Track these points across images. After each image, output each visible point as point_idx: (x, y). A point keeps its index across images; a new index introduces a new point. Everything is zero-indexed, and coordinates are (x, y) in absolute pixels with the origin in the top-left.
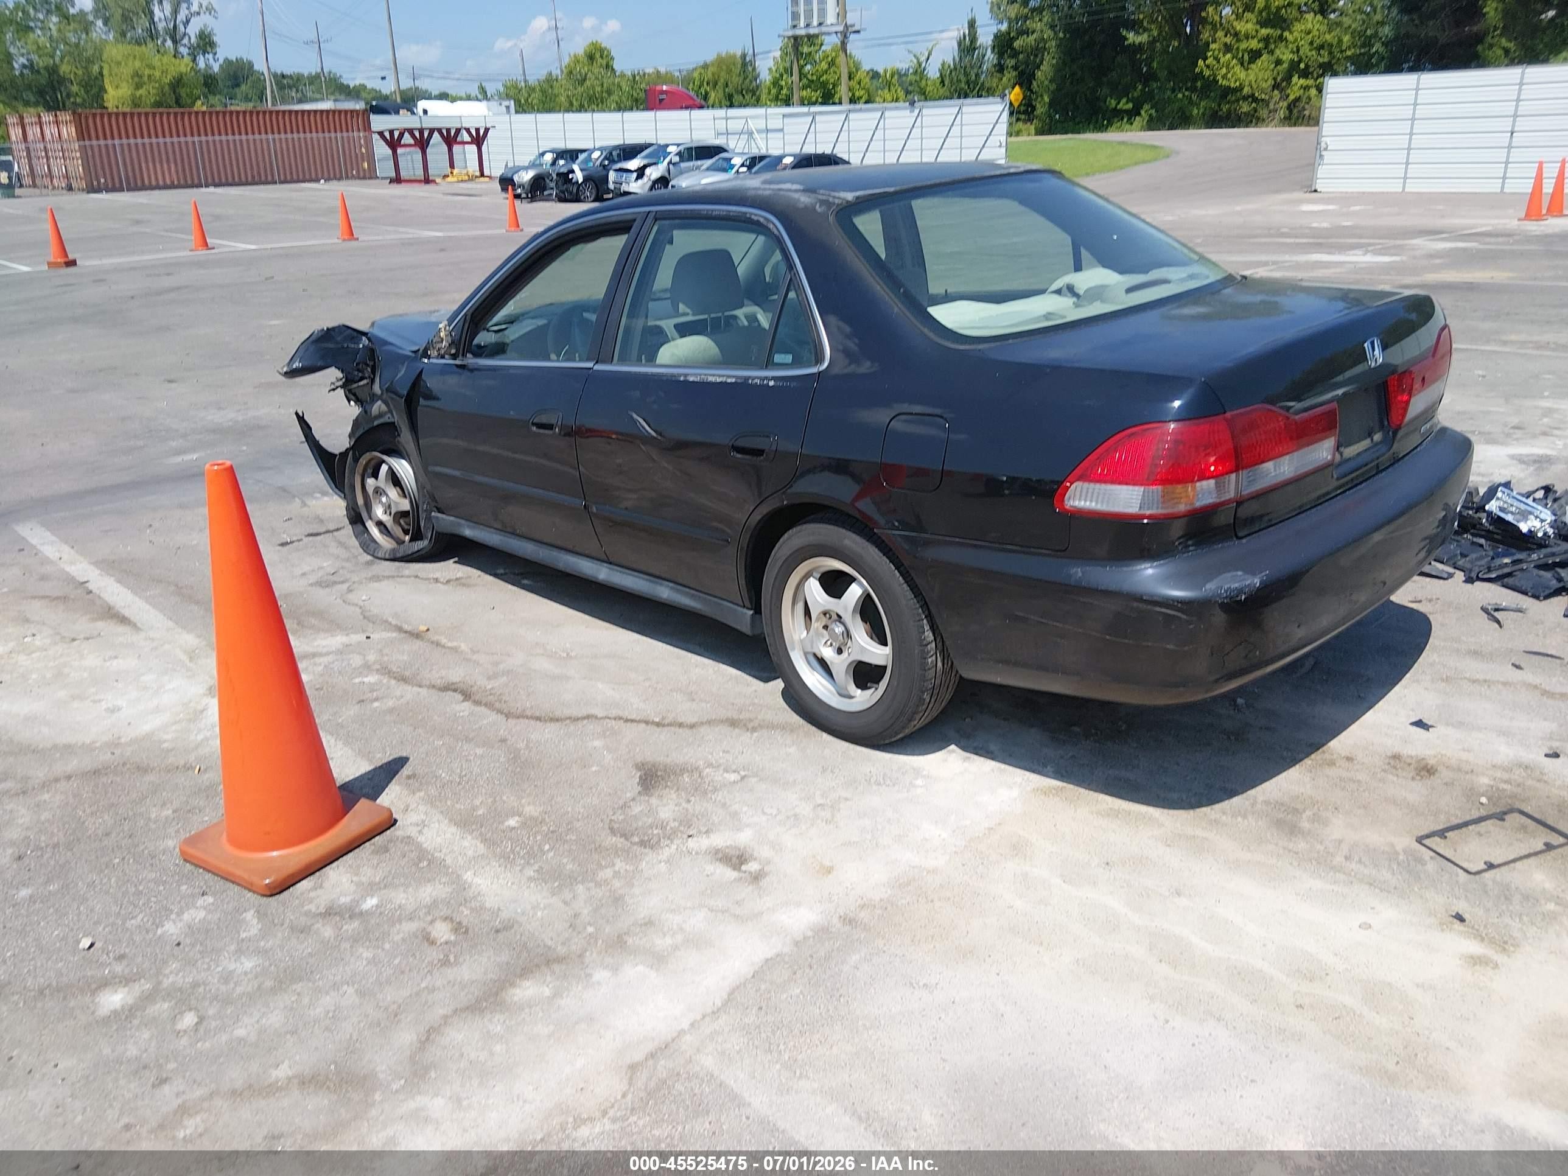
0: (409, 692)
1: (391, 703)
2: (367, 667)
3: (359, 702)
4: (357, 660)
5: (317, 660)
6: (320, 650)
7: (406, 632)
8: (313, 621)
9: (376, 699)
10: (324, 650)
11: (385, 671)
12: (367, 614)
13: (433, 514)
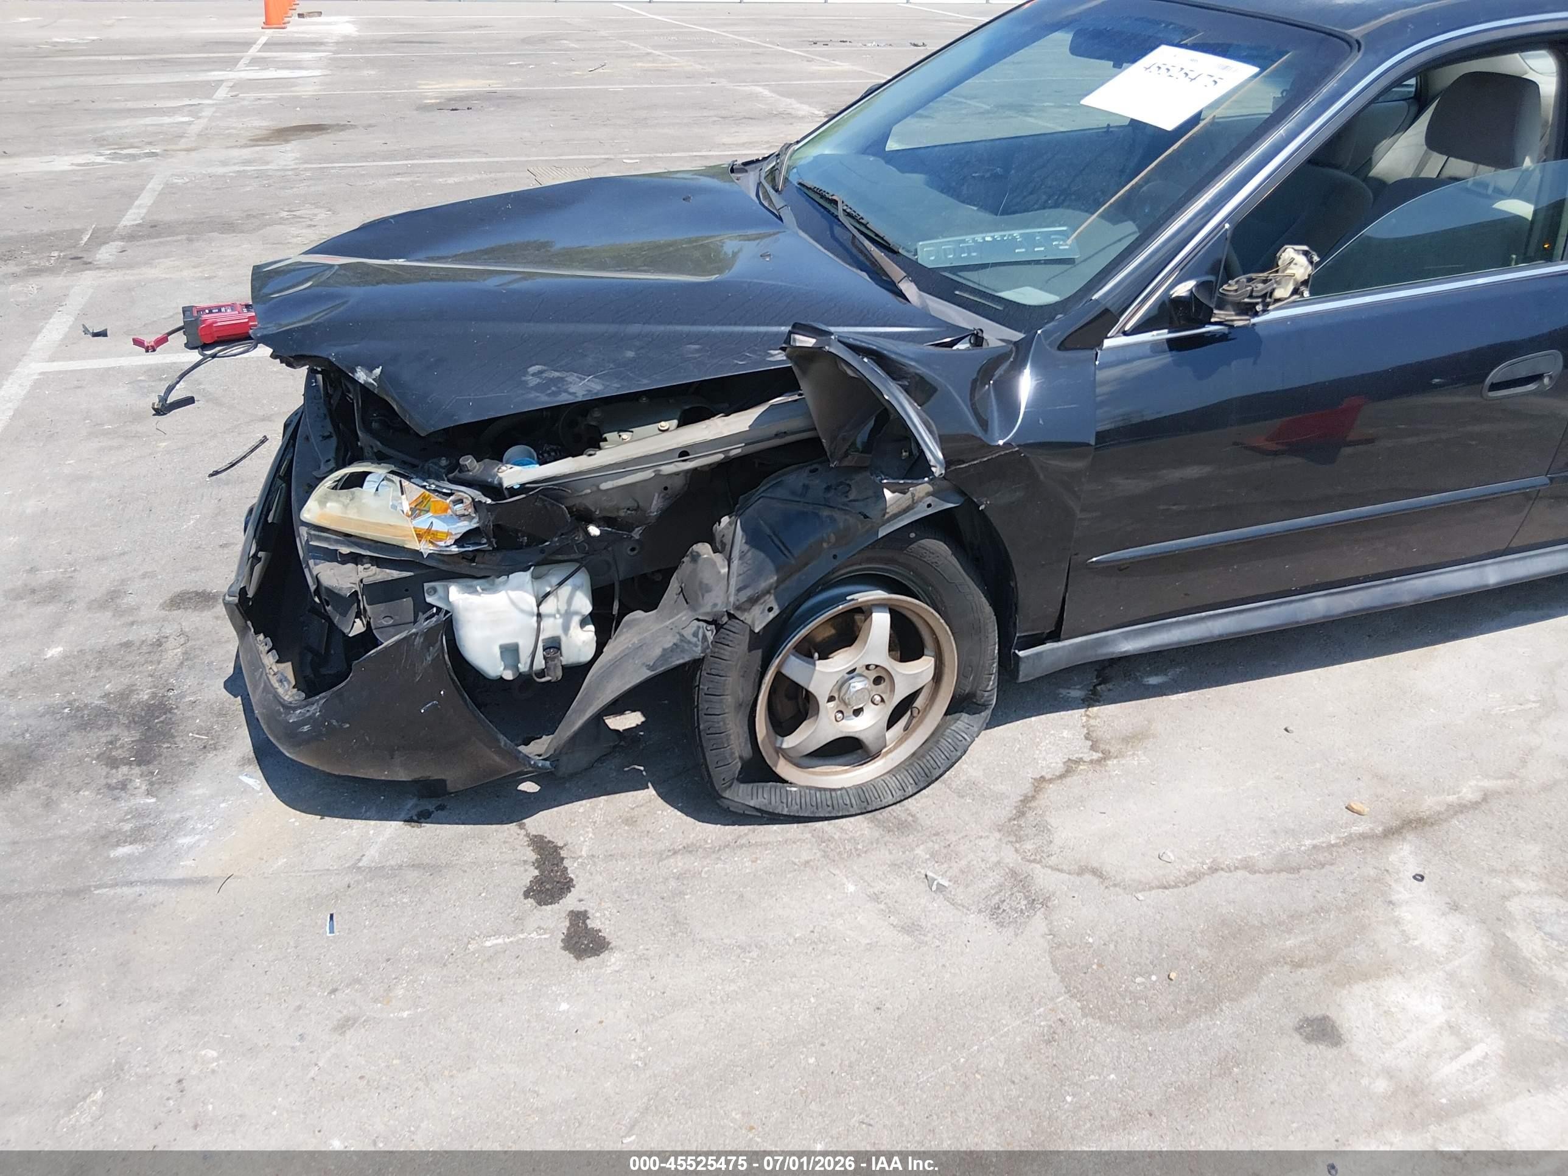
13: (1021, 654)
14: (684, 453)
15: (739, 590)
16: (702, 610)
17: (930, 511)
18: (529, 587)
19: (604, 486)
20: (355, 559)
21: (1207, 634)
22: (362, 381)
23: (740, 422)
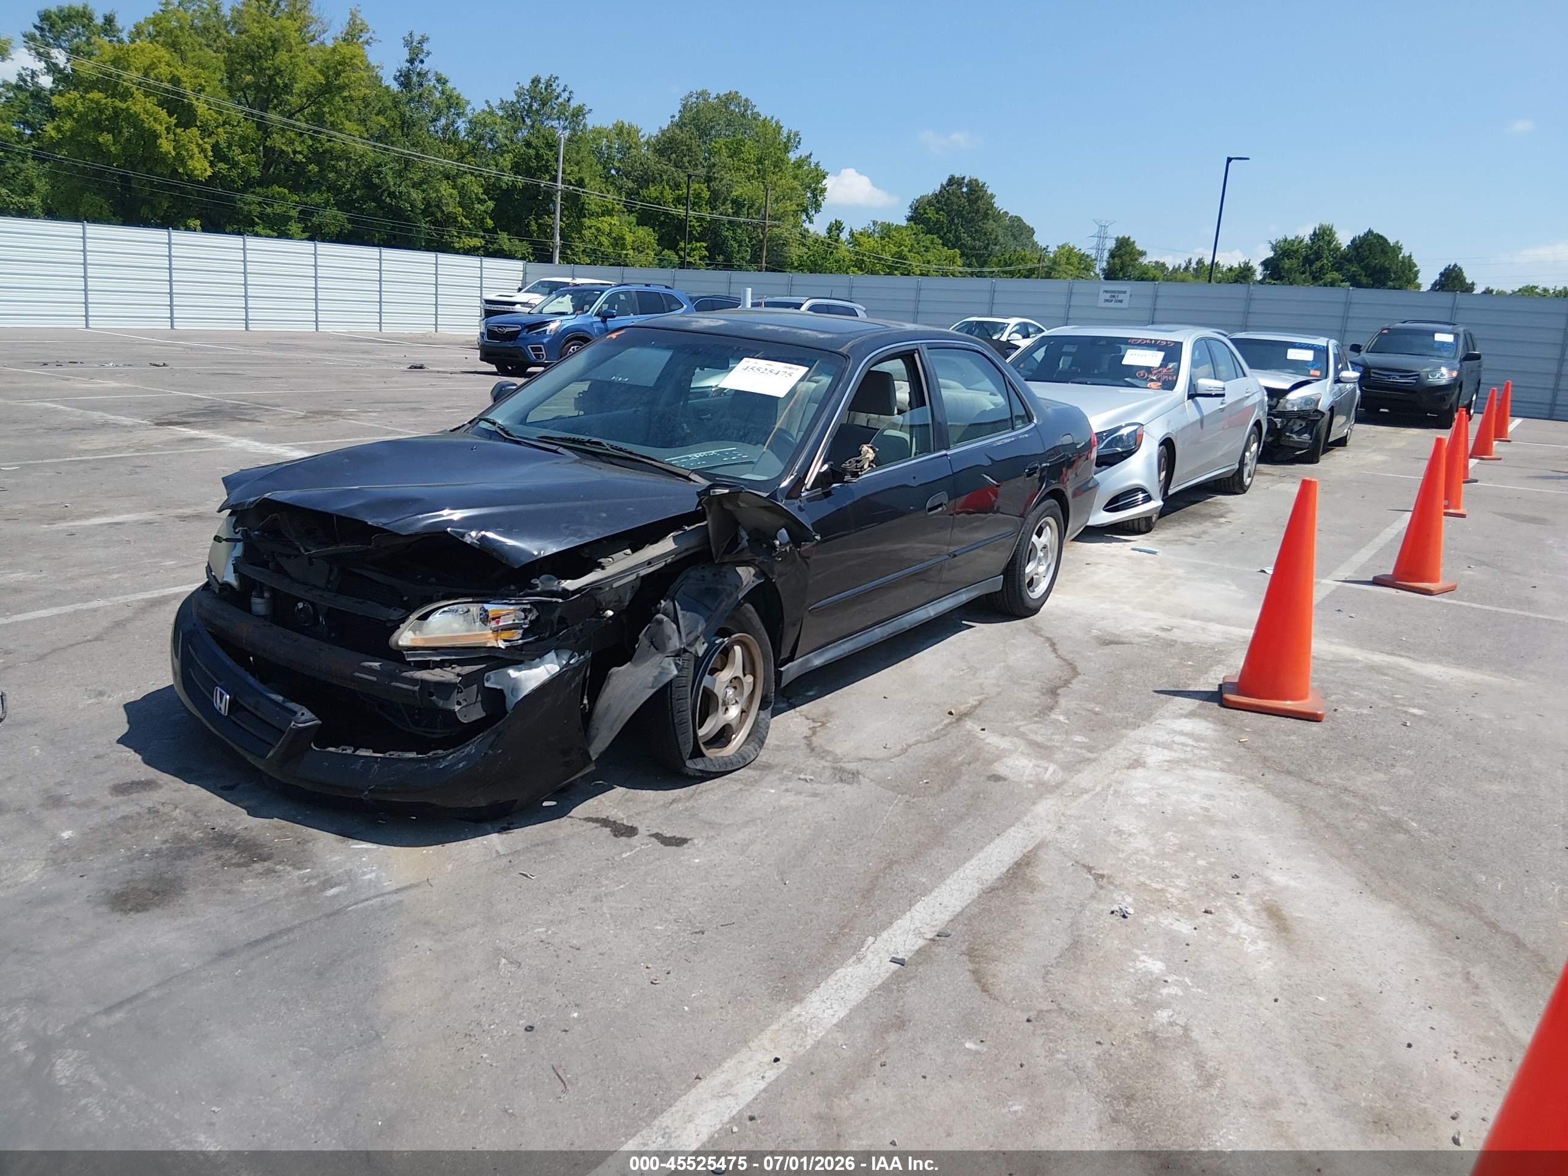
13: (782, 669)
14: (649, 563)
15: (687, 635)
16: (669, 651)
17: (754, 584)
18: (556, 662)
19: (615, 585)
20: (451, 663)
21: (842, 652)
22: (469, 542)
23: (667, 545)
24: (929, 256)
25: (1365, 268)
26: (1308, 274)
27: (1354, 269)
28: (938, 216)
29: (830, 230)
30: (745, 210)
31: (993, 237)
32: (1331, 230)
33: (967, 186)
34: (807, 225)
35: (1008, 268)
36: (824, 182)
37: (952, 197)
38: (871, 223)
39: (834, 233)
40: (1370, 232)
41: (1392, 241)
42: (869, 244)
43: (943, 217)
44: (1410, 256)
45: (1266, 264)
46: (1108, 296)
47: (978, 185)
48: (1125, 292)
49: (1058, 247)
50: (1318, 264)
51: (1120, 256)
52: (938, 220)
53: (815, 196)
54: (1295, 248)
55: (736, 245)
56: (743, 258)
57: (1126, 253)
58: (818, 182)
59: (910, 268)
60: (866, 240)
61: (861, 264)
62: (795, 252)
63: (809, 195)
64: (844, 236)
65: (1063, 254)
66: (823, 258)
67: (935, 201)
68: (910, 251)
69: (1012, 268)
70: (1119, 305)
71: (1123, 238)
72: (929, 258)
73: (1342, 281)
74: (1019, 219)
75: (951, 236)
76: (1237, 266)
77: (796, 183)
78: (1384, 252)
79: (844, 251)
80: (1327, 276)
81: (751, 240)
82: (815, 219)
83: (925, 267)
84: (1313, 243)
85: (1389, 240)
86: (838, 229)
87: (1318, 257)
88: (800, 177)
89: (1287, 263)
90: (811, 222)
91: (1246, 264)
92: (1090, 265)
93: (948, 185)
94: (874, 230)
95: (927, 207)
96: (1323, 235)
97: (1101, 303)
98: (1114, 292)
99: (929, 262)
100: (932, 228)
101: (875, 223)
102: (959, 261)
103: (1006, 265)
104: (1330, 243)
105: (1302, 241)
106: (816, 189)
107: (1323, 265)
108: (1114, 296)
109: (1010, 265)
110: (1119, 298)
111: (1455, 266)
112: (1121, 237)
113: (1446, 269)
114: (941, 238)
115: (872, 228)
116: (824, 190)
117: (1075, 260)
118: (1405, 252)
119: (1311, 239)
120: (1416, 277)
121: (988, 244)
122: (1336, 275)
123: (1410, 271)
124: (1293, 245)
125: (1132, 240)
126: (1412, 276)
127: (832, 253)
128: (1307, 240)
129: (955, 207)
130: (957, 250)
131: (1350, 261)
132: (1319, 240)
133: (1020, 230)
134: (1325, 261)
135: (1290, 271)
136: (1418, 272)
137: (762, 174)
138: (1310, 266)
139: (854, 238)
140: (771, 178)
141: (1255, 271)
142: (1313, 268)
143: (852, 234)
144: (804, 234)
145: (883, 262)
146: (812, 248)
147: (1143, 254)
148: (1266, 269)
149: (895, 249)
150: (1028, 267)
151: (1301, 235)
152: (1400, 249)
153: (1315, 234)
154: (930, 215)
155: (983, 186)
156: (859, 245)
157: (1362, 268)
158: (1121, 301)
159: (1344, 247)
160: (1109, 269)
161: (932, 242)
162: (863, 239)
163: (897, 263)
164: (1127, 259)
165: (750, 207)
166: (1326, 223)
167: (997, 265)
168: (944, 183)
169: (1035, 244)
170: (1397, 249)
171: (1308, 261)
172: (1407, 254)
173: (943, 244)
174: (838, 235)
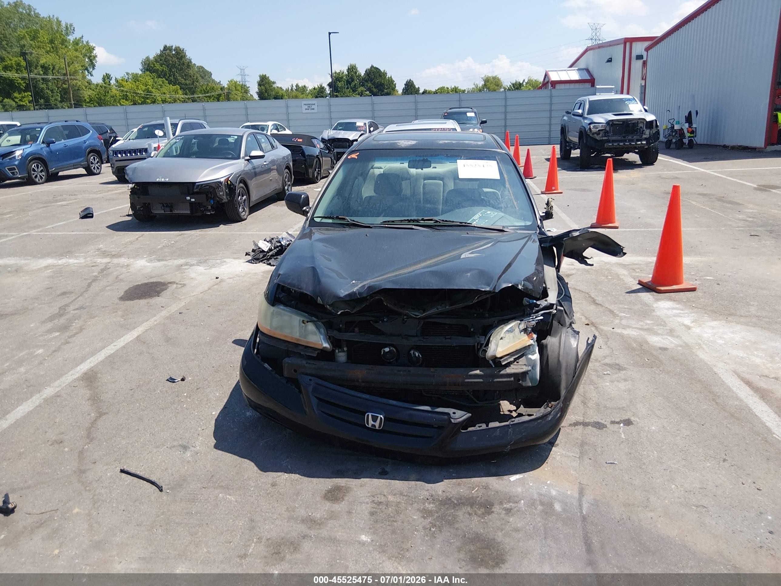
0: (612, 307)
1: (621, 306)
2: (621, 318)
3: (631, 309)
4: (624, 322)
5: (640, 327)
6: (637, 331)
7: (596, 327)
8: (635, 345)
9: (625, 308)
10: (635, 330)
11: (615, 315)
12: (606, 340)
24: (164, 90)
25: (374, 84)
26: (350, 89)
27: (369, 85)
28: (162, 68)
29: (104, 79)
30: (50, 71)
31: (195, 78)
32: (355, 66)
33: (174, 50)
34: (89, 77)
35: (207, 95)
36: (94, 52)
37: (169, 58)
38: (126, 74)
39: (107, 81)
40: (372, 67)
41: (382, 70)
42: (128, 86)
43: (165, 68)
44: (391, 77)
45: (330, 85)
46: (306, 107)
47: (180, 50)
48: (314, 104)
49: (229, 82)
50: (353, 84)
51: (264, 85)
52: (163, 70)
53: (91, 61)
54: (341, 76)
55: (50, 92)
56: (56, 100)
57: (266, 83)
58: (91, 52)
59: (155, 98)
60: (126, 84)
61: (126, 97)
62: (87, 94)
63: (87, 60)
64: (113, 82)
65: (232, 85)
66: (105, 96)
67: (159, 60)
68: (153, 88)
69: (209, 94)
70: (313, 111)
71: (263, 75)
72: (164, 91)
73: (366, 91)
74: (202, 67)
75: (172, 78)
76: (317, 87)
77: (78, 54)
78: (380, 76)
79: (114, 91)
80: (359, 89)
81: (58, 88)
82: (94, 72)
83: (163, 97)
84: (349, 73)
85: (381, 70)
86: (108, 78)
87: (353, 80)
88: (79, 49)
89: (339, 84)
90: (92, 75)
91: (321, 86)
92: (247, 90)
93: (164, 50)
94: (128, 78)
95: (155, 63)
96: (352, 69)
97: (304, 111)
98: (309, 104)
99: (164, 93)
100: (161, 75)
101: (127, 74)
102: (180, 92)
103: (205, 93)
104: (356, 73)
105: (343, 73)
106: (91, 56)
107: (355, 84)
108: (309, 107)
109: (208, 93)
110: (313, 107)
111: (410, 80)
112: (261, 75)
113: (406, 82)
114: (167, 80)
115: (127, 76)
116: (95, 57)
117: (239, 88)
118: (389, 75)
119: (347, 71)
120: (395, 87)
121: (194, 82)
122: (362, 88)
123: (392, 84)
124: (339, 75)
125: (267, 76)
126: (394, 86)
127: (108, 92)
128: (346, 72)
129: (171, 62)
130: (177, 86)
131: (366, 81)
132: (351, 72)
133: (204, 74)
134: (356, 82)
135: (341, 88)
136: (396, 84)
137: (55, 50)
138: (350, 85)
139: (119, 84)
140: (62, 51)
141: (326, 89)
142: (352, 86)
143: (117, 81)
144: (89, 82)
145: (139, 95)
146: (95, 90)
147: (274, 83)
148: (330, 87)
149: (144, 88)
150: (217, 94)
151: (342, 70)
152: (386, 74)
153: (349, 69)
154: (158, 68)
155: (183, 50)
156: (123, 86)
157: (372, 84)
158: (313, 109)
159: (362, 75)
160: (260, 92)
161: (163, 83)
162: (124, 83)
163: (147, 95)
164: (267, 86)
165: (54, 68)
166: (353, 63)
167: (201, 92)
168: (162, 50)
169: (213, 81)
170: (385, 74)
171: (348, 82)
172: (390, 76)
173: (168, 83)
174: (109, 82)
